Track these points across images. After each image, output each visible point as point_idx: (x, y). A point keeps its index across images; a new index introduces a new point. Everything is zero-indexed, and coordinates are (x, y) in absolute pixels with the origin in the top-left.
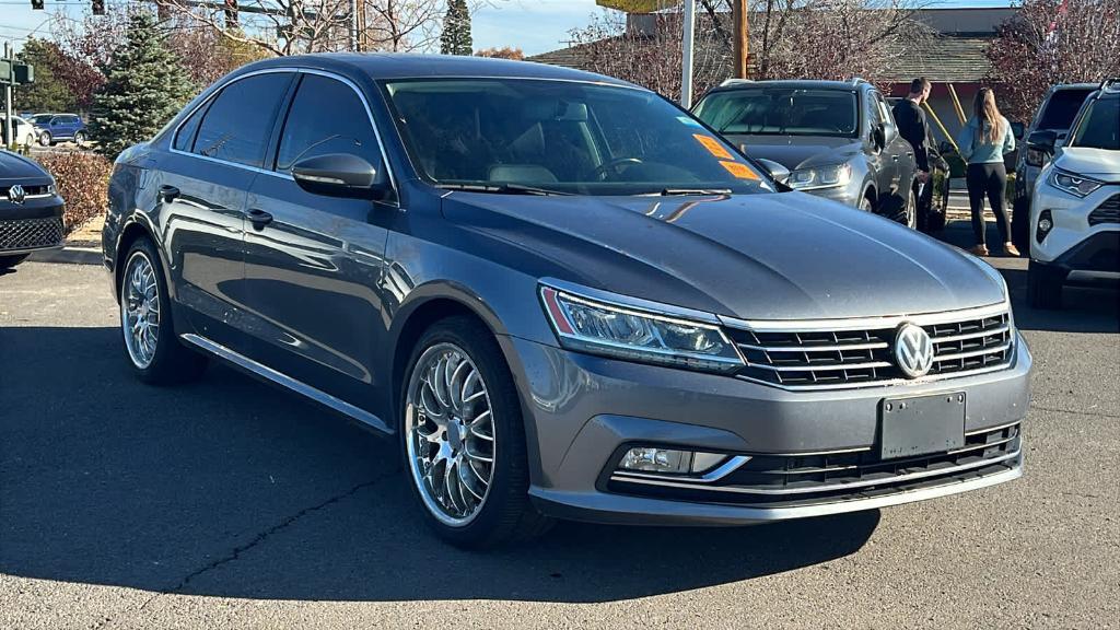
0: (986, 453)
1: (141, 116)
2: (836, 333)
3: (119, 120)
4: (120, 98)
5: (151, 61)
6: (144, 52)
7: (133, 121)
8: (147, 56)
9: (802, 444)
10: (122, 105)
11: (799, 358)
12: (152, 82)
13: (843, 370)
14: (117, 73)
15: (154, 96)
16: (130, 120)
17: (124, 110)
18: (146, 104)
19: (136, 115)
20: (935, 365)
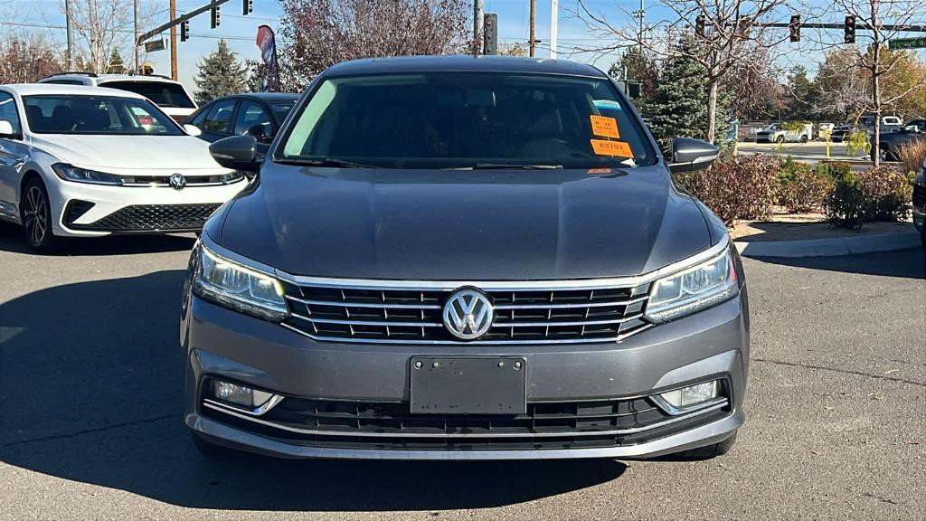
0: (578, 425)
1: (677, 120)
2: (384, 291)
3: (660, 123)
4: (662, 107)
5: (691, 75)
6: (685, 69)
7: (671, 124)
8: (687, 72)
9: (321, 389)
10: (664, 112)
11: (340, 313)
12: (689, 93)
13: (385, 327)
14: (662, 86)
15: (688, 103)
16: (669, 123)
17: (665, 116)
18: (681, 111)
19: (674, 119)
20: (492, 330)
